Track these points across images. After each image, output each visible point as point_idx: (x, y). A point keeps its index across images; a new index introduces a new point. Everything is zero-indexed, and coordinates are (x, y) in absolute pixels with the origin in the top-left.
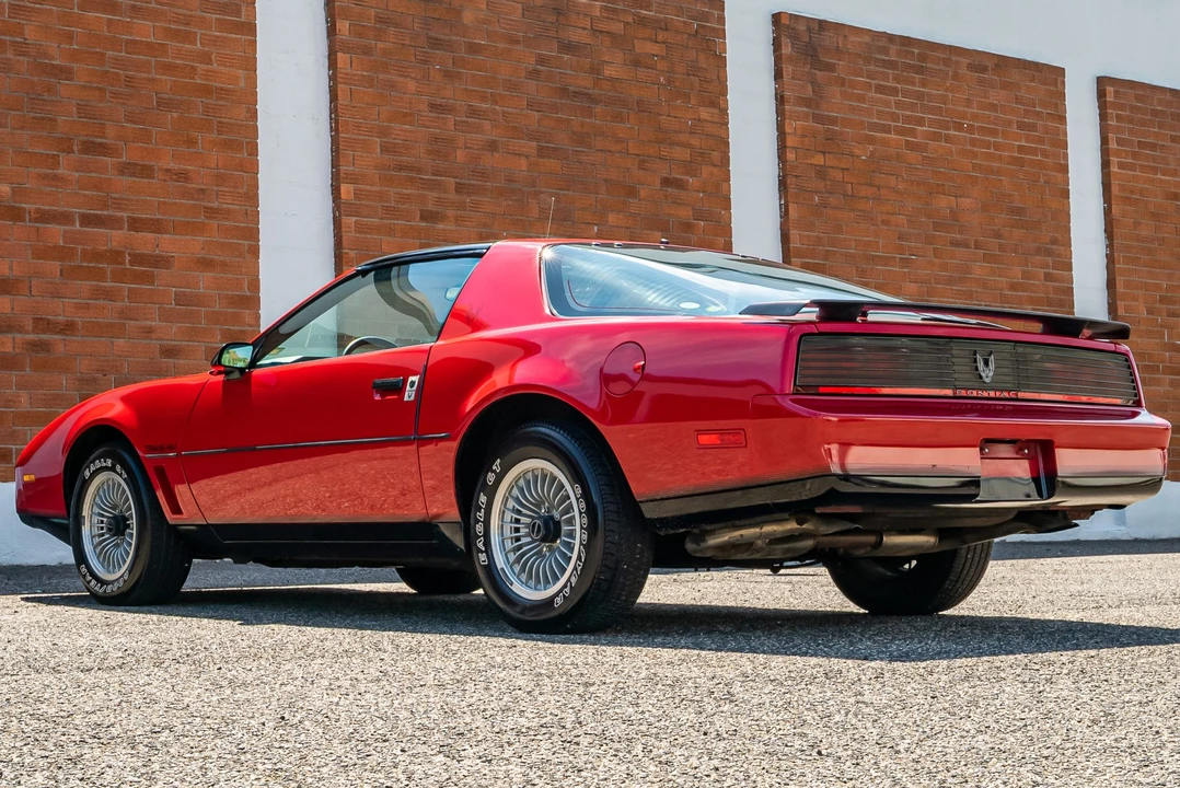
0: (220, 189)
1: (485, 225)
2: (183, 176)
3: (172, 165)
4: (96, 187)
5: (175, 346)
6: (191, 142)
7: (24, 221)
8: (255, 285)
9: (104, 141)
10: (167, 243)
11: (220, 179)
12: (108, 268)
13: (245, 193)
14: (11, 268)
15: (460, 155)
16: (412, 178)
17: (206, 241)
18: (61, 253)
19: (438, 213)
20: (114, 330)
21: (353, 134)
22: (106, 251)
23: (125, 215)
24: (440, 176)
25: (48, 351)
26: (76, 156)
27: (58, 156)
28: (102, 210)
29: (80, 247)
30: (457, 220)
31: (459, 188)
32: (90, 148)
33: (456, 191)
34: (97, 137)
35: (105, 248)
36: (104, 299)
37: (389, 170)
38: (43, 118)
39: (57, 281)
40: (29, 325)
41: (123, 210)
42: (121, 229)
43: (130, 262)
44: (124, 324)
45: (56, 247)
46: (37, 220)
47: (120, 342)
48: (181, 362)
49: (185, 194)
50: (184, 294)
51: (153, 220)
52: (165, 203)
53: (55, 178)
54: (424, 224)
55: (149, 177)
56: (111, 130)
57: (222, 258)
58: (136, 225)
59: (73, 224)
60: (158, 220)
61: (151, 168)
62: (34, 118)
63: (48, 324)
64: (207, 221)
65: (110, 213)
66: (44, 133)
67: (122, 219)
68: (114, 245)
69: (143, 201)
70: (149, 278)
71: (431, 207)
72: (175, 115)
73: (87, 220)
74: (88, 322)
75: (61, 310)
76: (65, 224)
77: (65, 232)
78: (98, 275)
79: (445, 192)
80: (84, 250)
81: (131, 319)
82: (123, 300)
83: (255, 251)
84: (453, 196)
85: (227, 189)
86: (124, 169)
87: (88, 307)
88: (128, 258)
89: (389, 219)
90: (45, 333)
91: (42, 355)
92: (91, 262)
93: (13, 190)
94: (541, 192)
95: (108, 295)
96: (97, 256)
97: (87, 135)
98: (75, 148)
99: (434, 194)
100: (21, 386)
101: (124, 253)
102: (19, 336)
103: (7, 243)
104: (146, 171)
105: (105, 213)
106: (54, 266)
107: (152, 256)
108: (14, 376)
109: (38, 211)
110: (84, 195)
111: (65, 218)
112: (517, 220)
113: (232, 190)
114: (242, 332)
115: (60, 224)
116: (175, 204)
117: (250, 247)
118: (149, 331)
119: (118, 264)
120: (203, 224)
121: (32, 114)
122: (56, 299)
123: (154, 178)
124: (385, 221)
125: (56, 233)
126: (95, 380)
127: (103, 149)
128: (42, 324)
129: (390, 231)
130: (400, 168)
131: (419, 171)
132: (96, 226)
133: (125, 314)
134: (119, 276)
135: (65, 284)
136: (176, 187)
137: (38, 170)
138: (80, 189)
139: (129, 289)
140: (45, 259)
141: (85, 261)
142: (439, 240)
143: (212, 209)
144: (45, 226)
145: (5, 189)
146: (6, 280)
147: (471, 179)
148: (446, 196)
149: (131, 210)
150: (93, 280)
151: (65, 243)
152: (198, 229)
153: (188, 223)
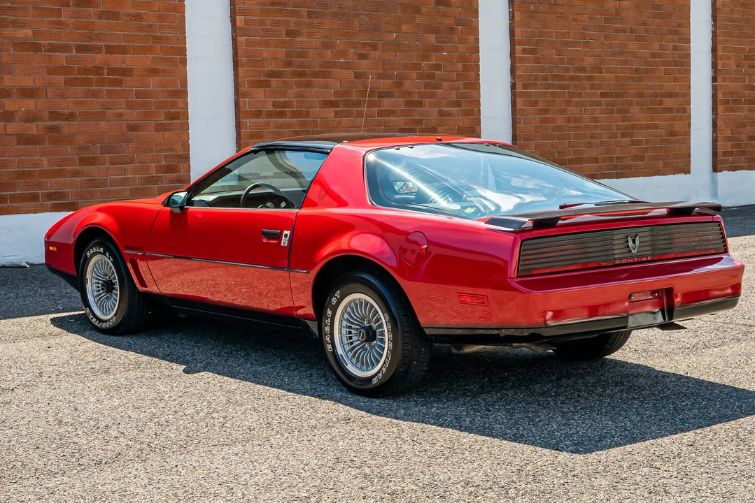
0: (161, 24)
1: (326, 37)
2: (139, 17)
3: (132, 11)
4: (84, 28)
5: (135, 124)
7: (41, 52)
8: (184, 83)
10: (130, 60)
11: (161, 18)
12: (94, 77)
13: (177, 26)
14: (34, 82)
16: (281, 10)
17: (154, 58)
18: (64, 70)
19: (297, 31)
20: (99, 116)
22: (92, 67)
23: (103, 44)
24: (297, 7)
25: (59, 132)
26: (72, 8)
27: (61, 9)
28: (89, 42)
29: (76, 66)
30: (309, 35)
31: (310, 15)
32: (80, 3)
33: (308, 16)
35: (92, 65)
36: (92, 97)
37: (266, 5)
39: (63, 88)
40: (46, 116)
41: (101, 41)
42: (101, 53)
43: (107, 73)
44: (105, 112)
45: (61, 67)
46: (49, 51)
47: (103, 123)
48: (140, 133)
49: (140, 29)
50: (141, 92)
51: (121, 46)
52: (127, 35)
53: (59, 23)
54: (288, 38)
55: (117, 19)
57: (164, 68)
58: (110, 50)
59: (72, 52)
60: (124, 46)
61: (118, 13)
63: (58, 115)
64: (154, 45)
65: (94, 43)
67: (101, 47)
68: (97, 63)
69: (114, 34)
70: (119, 83)
71: (293, 27)
73: (80, 49)
74: (82, 112)
75: (66, 106)
76: (66, 52)
77: (66, 57)
78: (88, 82)
79: (301, 17)
80: (78, 68)
81: (109, 109)
82: (103, 98)
83: (184, 62)
84: (306, 20)
85: (166, 24)
86: (101, 15)
87: (82, 103)
88: (106, 71)
89: (266, 36)
90: (56, 121)
91: (55, 134)
92: (83, 75)
93: (34, 33)
94: (360, 14)
95: (94, 94)
96: (86, 71)
98: (71, 3)
99: (293, 19)
100: (43, 154)
101: (103, 68)
102: (40, 123)
103: (30, 66)
104: (115, 16)
105: (91, 43)
106: (60, 79)
107: (121, 69)
108: (38, 148)
109: (50, 44)
110: (78, 33)
111: (66, 48)
112: (346, 32)
113: (169, 24)
114: (177, 112)
115: (64, 52)
116: (135, 35)
117: (181, 59)
118: (120, 115)
119: (100, 75)
120: (152, 47)
122: (62, 100)
123: (120, 20)
124: (264, 38)
125: (61, 58)
126: (88, 148)
127: (90, 3)
128: (55, 115)
129: (267, 44)
130: (273, 4)
131: (285, 5)
132: (86, 52)
133: (104, 106)
134: (101, 83)
135: (68, 90)
136: (134, 24)
137: (48, 19)
138: (75, 29)
139: (107, 90)
140: (55, 74)
141: (80, 75)
142: (297, 48)
143: (157, 37)
144: (54, 54)
145: (29, 32)
146: (31, 90)
147: (316, 8)
148: (301, 20)
149: (107, 40)
150: (84, 86)
151: (67, 64)
152: (148, 50)
153: (143, 46)
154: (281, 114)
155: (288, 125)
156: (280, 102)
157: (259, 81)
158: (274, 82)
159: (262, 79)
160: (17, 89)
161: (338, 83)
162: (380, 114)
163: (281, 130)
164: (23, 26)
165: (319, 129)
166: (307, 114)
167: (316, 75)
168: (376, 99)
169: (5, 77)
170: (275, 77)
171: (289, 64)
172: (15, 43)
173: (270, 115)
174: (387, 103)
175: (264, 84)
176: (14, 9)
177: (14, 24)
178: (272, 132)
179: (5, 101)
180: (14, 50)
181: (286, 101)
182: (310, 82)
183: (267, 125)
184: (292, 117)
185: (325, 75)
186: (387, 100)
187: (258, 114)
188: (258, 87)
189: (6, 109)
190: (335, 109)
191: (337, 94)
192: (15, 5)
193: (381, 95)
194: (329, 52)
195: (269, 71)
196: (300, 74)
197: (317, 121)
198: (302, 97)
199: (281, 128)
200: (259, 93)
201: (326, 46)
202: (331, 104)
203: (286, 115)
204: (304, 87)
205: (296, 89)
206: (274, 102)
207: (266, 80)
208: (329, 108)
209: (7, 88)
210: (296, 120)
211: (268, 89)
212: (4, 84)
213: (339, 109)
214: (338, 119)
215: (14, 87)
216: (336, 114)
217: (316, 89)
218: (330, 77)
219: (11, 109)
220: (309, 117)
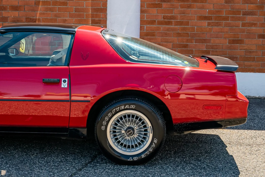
14: (18, 3)
36: (49, 11)
39: (34, 6)
40: (24, 20)
44: (56, 19)
50: (78, 9)
63: (30, 19)
70: (65, 4)
74: (44, 18)
81: (59, 17)
82: (56, 11)
87: (44, 14)
95: (51, 10)
114: (99, 20)
122: (33, 12)
133: (56, 16)
134: (55, 4)
135: (36, 7)
139: (58, 7)
146: (17, 7)
150: (45, 5)
154: (169, 23)
155: (173, 30)
156: (168, 16)
157: (154, 4)
159: (157, 3)
160: (10, 6)
161: (212, 6)
162: (243, 25)
163: (168, 32)
165: (195, 32)
166: (187, 24)
168: (241, 16)
173: (160, 23)
174: (249, 18)
178: (162, 33)
179: (3, 12)
181: (173, 16)
182: (190, 5)
183: (158, 29)
184: (176, 25)
186: (250, 16)
187: (153, 22)
188: (153, 8)
189: (3, 16)
190: (208, 21)
191: (210, 12)
193: (245, 14)
197: (195, 28)
198: (184, 13)
199: (168, 31)
200: (154, 11)
202: (206, 18)
203: (172, 24)
204: (186, 8)
205: (180, 9)
206: (164, 16)
207: (159, 4)
208: (203, 20)
209: (4, 6)
210: (179, 26)
211: (160, 8)
212: (3, 4)
213: (211, 21)
214: (210, 27)
215: (8, 5)
216: (209, 24)
217: (195, 9)
218: (206, 2)
219: (6, 16)
220: (188, 25)
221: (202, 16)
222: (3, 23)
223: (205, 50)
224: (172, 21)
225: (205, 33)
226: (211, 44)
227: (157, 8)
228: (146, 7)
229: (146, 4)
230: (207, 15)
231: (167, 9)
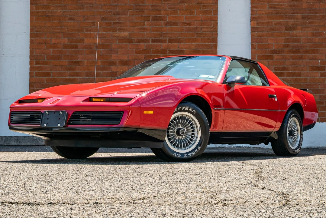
0: (202, 27)
1: (315, 30)
2: (189, 24)
3: (185, 21)
4: (157, 31)
6: (192, 13)
7: (133, 43)
9: (160, 16)
10: (182, 46)
11: (203, 24)
12: (161, 55)
13: (212, 27)
14: (128, 57)
15: (304, 6)
16: (282, 16)
17: (197, 44)
18: (145, 52)
19: (293, 27)
21: (257, 3)
23: (167, 38)
24: (295, 14)
26: (151, 21)
27: (145, 22)
28: (159, 37)
29: (151, 49)
30: (302, 29)
31: (304, 18)
32: (155, 18)
33: (302, 19)
34: (158, 15)
35: (160, 49)
37: (272, 14)
38: (140, 11)
39: (143, 60)
41: (165, 36)
42: (165, 43)
43: (169, 53)
45: (143, 50)
46: (137, 42)
49: (189, 30)
51: (177, 39)
52: (182, 33)
53: (144, 29)
54: (287, 32)
55: (176, 25)
56: (163, 12)
57: (203, 49)
58: (171, 41)
59: (149, 42)
60: (179, 39)
61: (177, 23)
62: (137, 11)
64: (197, 38)
65: (162, 38)
66: (140, 16)
67: (166, 40)
68: (163, 48)
69: (174, 33)
71: (290, 25)
72: (186, 5)
73: (154, 41)
76: (146, 43)
77: (146, 45)
79: (297, 19)
80: (153, 50)
83: (216, 46)
84: (301, 21)
85: (205, 27)
86: (166, 24)
88: (168, 52)
89: (271, 31)
92: (155, 54)
93: (130, 34)
96: (157, 52)
97: (154, 15)
98: (150, 19)
99: (291, 21)
101: (166, 50)
103: (127, 50)
104: (175, 24)
105: (160, 38)
106: (142, 56)
107: (177, 50)
109: (137, 39)
110: (153, 33)
111: (147, 41)
113: (207, 27)
116: (186, 33)
117: (214, 45)
119: (165, 54)
120: (196, 39)
121: (136, 10)
123: (178, 26)
124: (270, 32)
125: (143, 46)
127: (160, 18)
129: (271, 35)
130: (277, 13)
131: (286, 13)
132: (157, 42)
136: (186, 28)
137: (138, 27)
138: (152, 31)
140: (140, 54)
141: (153, 54)
142: (293, 37)
143: (199, 33)
144: (139, 44)
145: (127, 34)
146: (126, 61)
147: (309, 14)
148: (297, 21)
149: (170, 36)
151: (146, 48)
152: (195, 40)
153: (190, 39)
154: (281, 74)
156: (279, 67)
157: (265, 56)
158: (275, 56)
159: (268, 55)
160: (119, 61)
161: (324, 57)
164: (124, 31)
165: (308, 83)
166: (300, 74)
167: (307, 52)
169: (113, 55)
170: (276, 53)
171: (288, 46)
172: (119, 39)
175: (269, 57)
176: (120, 23)
177: (120, 30)
179: (112, 67)
180: (119, 43)
181: (284, 67)
182: (302, 56)
184: (288, 76)
185: (314, 52)
188: (264, 59)
189: (113, 70)
190: (321, 72)
191: (322, 63)
192: (121, 21)
194: (317, 38)
195: (273, 50)
196: (295, 52)
197: (307, 79)
198: (295, 64)
200: (265, 63)
201: (315, 35)
202: (318, 69)
203: (284, 75)
204: (298, 59)
205: (291, 60)
206: (275, 68)
207: (270, 55)
208: (316, 71)
209: (114, 60)
210: (291, 77)
211: (271, 60)
212: (113, 59)
213: (324, 72)
214: (323, 78)
215: (118, 60)
216: (322, 75)
217: (306, 60)
218: (318, 53)
219: (115, 71)
220: (301, 76)
221: (314, 67)
222: (113, 77)
223: (318, 101)
224: (284, 73)
225: (318, 84)
226: (324, 95)
227: (268, 59)
228: (257, 59)
229: (257, 56)
230: (319, 66)
231: (279, 61)
